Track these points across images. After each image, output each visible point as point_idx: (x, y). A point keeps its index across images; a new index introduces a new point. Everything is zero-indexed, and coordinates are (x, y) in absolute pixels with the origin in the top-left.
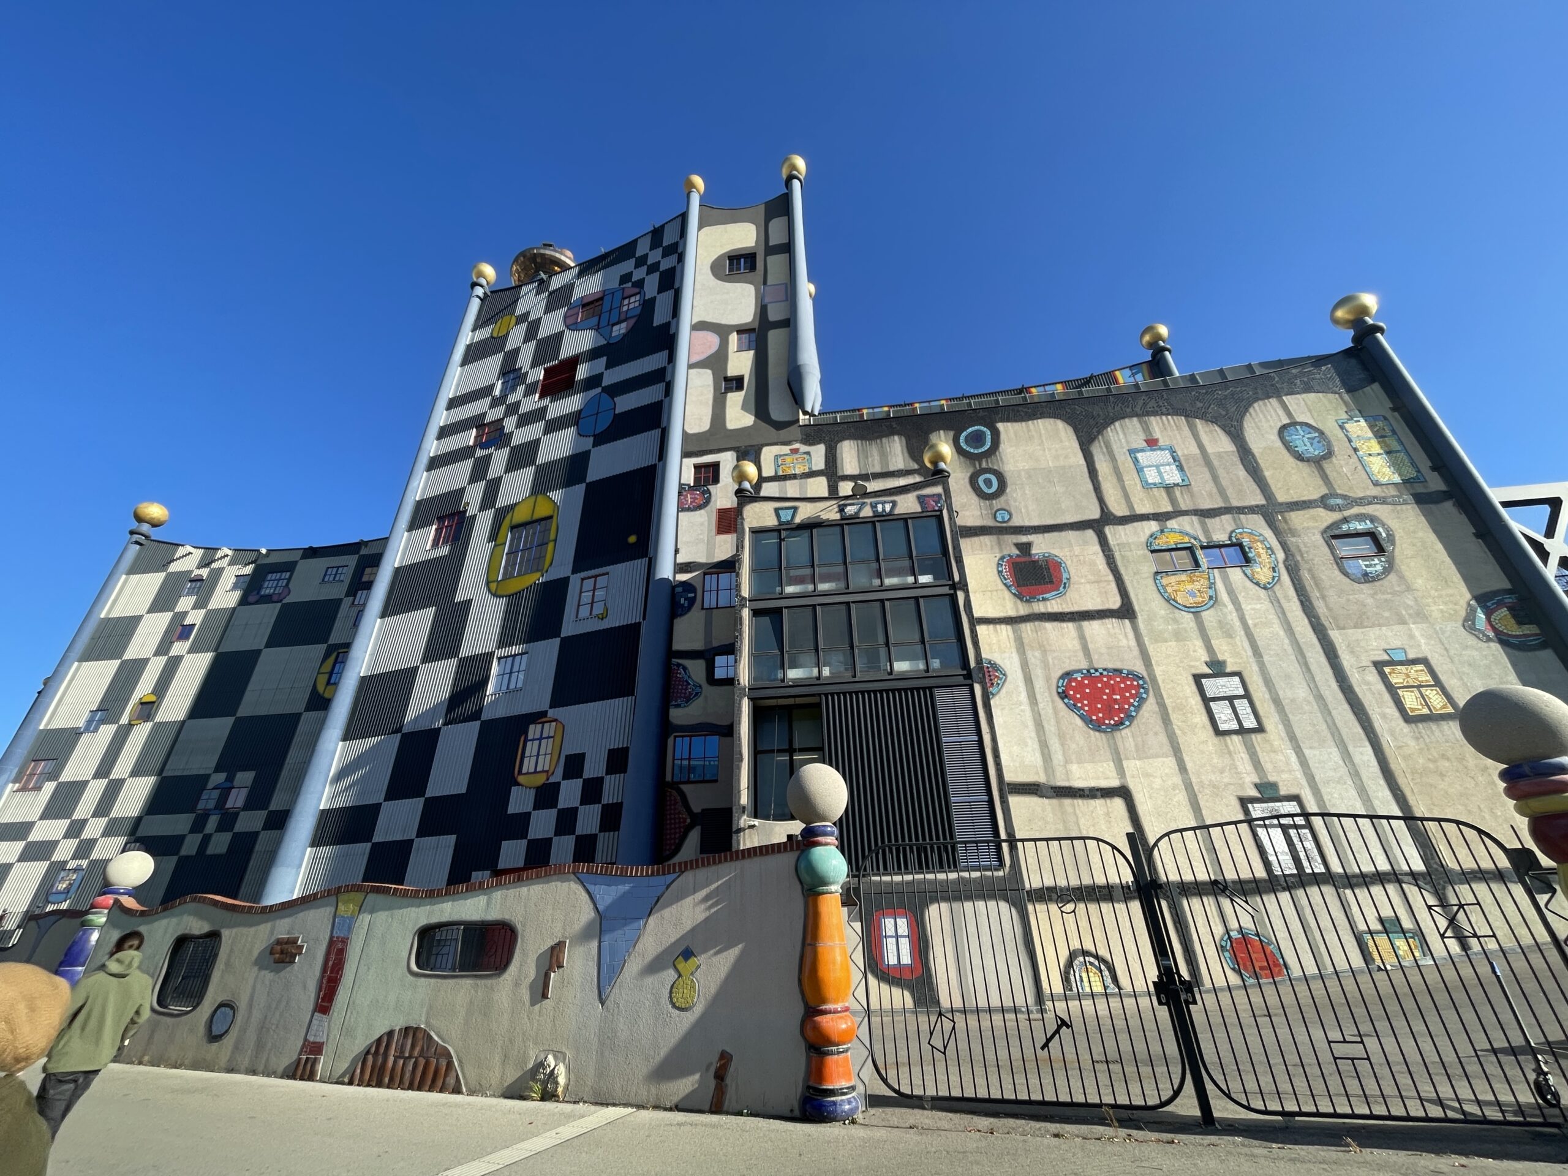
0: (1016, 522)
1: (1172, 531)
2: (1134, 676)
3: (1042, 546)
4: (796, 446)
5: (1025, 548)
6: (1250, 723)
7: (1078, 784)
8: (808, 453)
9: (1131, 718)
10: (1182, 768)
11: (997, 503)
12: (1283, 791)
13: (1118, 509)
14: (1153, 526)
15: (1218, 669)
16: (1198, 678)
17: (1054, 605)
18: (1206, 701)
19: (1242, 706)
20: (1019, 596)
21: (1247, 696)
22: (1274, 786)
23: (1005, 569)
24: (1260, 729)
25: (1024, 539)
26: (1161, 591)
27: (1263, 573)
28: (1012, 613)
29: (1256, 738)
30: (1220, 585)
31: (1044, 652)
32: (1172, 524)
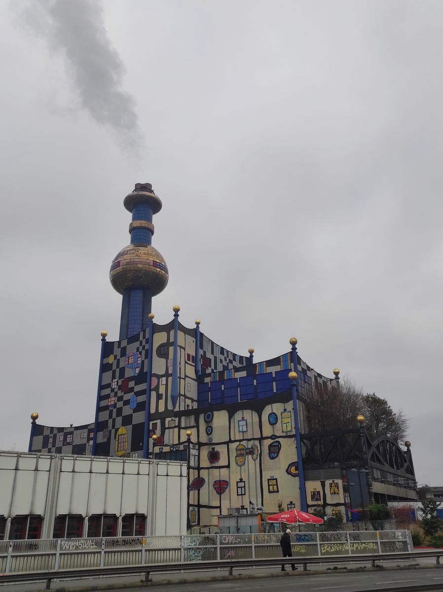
0: (213, 442)
1: (241, 445)
2: (227, 482)
3: (217, 448)
4: (173, 418)
5: (213, 449)
6: (243, 493)
7: (213, 505)
8: (175, 420)
9: (224, 491)
10: (230, 503)
11: (210, 436)
12: (245, 507)
13: (233, 439)
14: (238, 443)
15: (241, 480)
16: (237, 482)
17: (216, 465)
18: (238, 488)
19: (243, 489)
20: (210, 462)
21: (244, 487)
22: (244, 506)
23: (209, 455)
24: (245, 494)
25: (214, 446)
26: (236, 460)
27: (255, 456)
28: (208, 466)
29: (244, 496)
30: (246, 460)
31: (213, 476)
32: (242, 443)
